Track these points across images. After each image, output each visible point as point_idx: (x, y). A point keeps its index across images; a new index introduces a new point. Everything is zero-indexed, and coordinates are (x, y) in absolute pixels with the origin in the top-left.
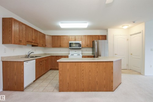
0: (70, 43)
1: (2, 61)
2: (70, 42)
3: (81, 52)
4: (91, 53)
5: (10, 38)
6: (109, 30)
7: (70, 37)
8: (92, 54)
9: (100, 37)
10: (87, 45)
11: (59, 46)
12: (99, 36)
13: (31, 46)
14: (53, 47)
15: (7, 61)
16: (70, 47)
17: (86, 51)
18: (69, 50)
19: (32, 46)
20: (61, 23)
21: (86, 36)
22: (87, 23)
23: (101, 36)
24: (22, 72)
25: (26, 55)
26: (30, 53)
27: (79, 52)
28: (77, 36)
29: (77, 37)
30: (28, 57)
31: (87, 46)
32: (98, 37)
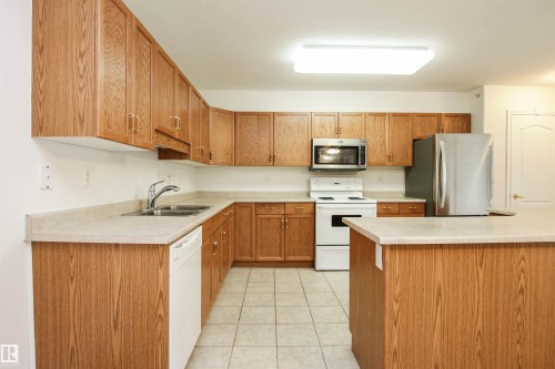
0: (317, 148)
1: (34, 244)
2: (317, 142)
3: (360, 188)
4: (401, 188)
5: (82, 96)
6: (488, 90)
7: (317, 120)
8: (408, 194)
9: (446, 123)
10: (390, 158)
11: (266, 159)
12: (439, 116)
13: (156, 155)
14: (240, 165)
15: (66, 245)
16: (317, 162)
17: (380, 180)
18: (307, 175)
19: (160, 158)
20: (305, 46)
21: (383, 115)
22: (426, 48)
23: (448, 115)
24: (161, 311)
25: (141, 202)
26: (157, 192)
27: (352, 188)
28: (345, 115)
29: (345, 122)
30: (151, 214)
31: (389, 162)
32: (434, 120)
